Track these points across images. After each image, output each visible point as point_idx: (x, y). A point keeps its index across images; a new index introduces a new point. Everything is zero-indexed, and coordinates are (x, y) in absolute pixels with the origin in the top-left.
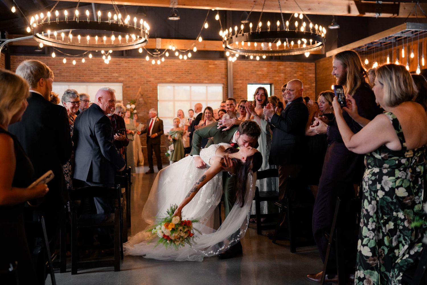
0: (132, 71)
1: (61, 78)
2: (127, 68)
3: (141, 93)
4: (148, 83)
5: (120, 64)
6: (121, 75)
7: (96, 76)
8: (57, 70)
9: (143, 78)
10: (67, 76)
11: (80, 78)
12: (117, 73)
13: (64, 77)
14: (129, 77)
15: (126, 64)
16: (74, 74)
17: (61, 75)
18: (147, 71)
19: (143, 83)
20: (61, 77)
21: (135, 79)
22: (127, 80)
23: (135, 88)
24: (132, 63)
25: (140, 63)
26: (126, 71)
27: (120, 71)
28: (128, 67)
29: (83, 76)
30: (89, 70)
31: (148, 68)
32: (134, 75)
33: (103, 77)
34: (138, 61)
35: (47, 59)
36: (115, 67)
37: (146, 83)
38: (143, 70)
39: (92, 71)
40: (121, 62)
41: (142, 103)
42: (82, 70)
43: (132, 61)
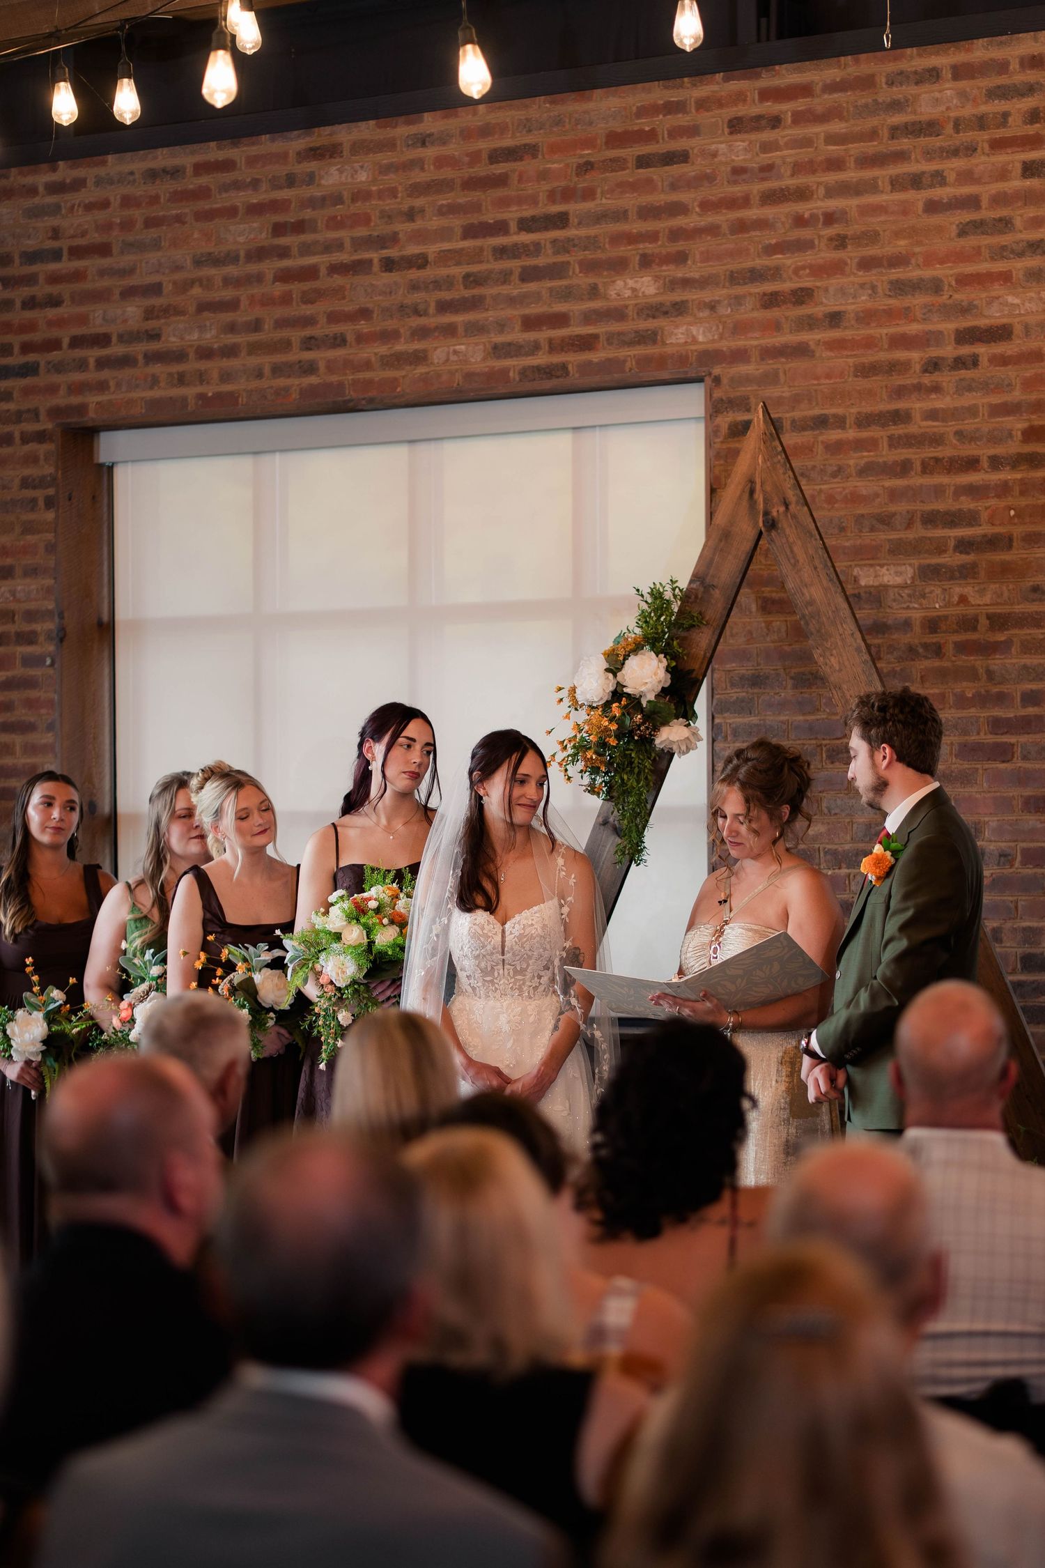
0: (800, 221)
1: (155, 382)
2: (757, 188)
3: (759, 496)
4: (974, 361)
5: (683, 157)
6: (686, 283)
7: (450, 331)
8: (129, 293)
9: (918, 301)
10: (206, 353)
11: (310, 369)
12: (646, 262)
13: (176, 368)
14: (771, 300)
15: (739, 150)
16: (256, 326)
17: (154, 346)
18: (972, 202)
19: (916, 356)
20: (157, 369)
21: (835, 319)
22: (753, 341)
23: (834, 435)
24: (799, 118)
25: (896, 106)
26: (741, 227)
27: (675, 235)
28: (767, 170)
29: (339, 341)
30: (389, 265)
31: (983, 162)
32: (820, 270)
33: (517, 335)
34: (867, 83)
35: (57, 188)
36: (630, 201)
37: (959, 363)
38: (918, 198)
39: (414, 274)
40: (693, 131)
41: (907, 624)
42: (334, 269)
43: (805, 90)
